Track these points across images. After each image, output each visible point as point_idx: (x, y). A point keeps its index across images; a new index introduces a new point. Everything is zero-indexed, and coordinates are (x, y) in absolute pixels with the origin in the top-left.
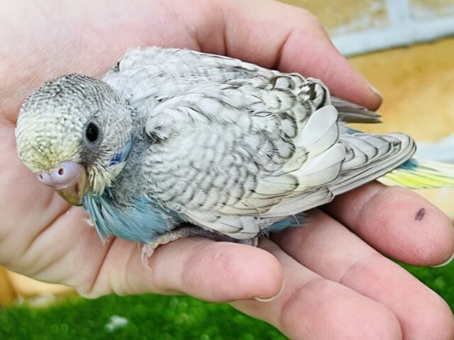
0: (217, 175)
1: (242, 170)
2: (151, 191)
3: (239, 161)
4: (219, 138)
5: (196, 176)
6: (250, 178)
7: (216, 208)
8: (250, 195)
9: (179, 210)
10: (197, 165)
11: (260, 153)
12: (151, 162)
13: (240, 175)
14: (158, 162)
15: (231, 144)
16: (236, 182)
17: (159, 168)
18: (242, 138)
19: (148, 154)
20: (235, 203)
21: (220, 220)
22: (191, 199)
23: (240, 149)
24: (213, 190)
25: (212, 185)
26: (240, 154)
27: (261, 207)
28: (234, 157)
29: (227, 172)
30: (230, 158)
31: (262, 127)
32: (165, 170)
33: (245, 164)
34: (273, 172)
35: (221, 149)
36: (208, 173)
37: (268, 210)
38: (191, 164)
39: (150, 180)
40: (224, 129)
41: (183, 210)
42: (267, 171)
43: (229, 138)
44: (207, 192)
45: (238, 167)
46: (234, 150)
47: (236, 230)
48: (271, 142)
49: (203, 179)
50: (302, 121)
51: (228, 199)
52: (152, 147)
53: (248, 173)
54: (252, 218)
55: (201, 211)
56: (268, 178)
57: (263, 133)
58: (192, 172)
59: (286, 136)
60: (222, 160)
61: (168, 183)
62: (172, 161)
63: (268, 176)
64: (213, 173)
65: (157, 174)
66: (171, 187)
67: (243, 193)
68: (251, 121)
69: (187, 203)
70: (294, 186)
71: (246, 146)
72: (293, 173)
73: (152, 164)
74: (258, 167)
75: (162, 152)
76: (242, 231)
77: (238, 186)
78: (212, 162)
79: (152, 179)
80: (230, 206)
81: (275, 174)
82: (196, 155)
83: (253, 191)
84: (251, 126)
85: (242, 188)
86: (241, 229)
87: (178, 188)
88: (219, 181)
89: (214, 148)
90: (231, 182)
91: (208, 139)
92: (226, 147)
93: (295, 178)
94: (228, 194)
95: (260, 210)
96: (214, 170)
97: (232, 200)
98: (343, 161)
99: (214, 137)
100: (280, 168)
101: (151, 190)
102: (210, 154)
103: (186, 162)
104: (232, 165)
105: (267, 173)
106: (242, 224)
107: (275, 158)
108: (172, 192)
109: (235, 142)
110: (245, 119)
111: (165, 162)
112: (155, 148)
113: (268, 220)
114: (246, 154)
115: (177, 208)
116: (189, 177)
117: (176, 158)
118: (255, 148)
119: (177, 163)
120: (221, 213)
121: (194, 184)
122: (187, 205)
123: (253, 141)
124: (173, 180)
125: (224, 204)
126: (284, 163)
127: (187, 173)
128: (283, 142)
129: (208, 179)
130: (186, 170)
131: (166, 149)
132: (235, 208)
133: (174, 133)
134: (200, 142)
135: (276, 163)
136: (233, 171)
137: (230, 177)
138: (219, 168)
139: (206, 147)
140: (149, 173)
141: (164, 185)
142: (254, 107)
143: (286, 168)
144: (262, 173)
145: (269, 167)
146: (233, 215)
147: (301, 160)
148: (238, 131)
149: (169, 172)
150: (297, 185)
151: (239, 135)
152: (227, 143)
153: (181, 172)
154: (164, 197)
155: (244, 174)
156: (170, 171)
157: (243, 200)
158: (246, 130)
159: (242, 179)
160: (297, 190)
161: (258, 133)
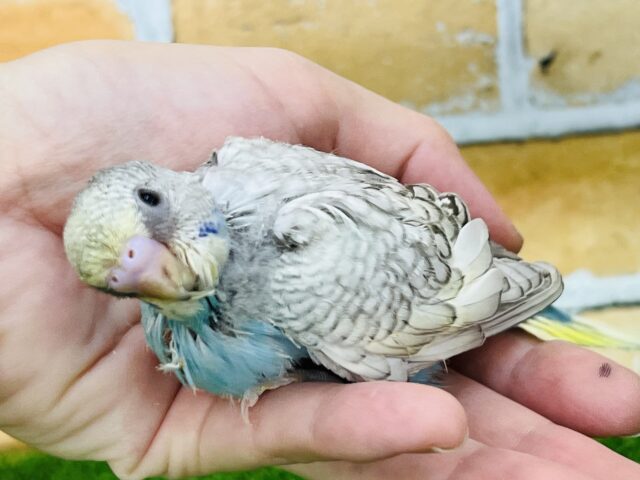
0: (368, 297)
1: (397, 293)
2: (280, 318)
3: (392, 280)
4: (370, 248)
5: (342, 296)
6: (405, 304)
7: (362, 343)
8: (402, 328)
9: (316, 345)
10: (345, 282)
11: (416, 271)
12: (284, 276)
13: (393, 299)
14: (294, 277)
15: (383, 257)
16: (389, 307)
17: (295, 284)
18: (395, 250)
19: (279, 266)
20: (386, 337)
21: (365, 360)
22: (334, 327)
23: (394, 265)
24: (362, 317)
25: (361, 311)
26: (393, 270)
27: (411, 346)
28: (388, 274)
29: (379, 293)
30: (382, 275)
31: (417, 238)
32: (302, 287)
33: (398, 284)
34: (428, 298)
35: (372, 261)
36: (357, 294)
37: (418, 350)
38: (338, 280)
39: (281, 301)
40: (374, 236)
41: (320, 345)
42: (421, 297)
43: (381, 249)
44: (354, 319)
45: (393, 287)
46: (386, 266)
47: (381, 375)
48: (427, 258)
49: (350, 301)
50: (452, 240)
51: (377, 331)
52: (284, 257)
53: (403, 298)
54: (399, 360)
55: (343, 347)
56: (423, 307)
57: (417, 246)
58: (339, 291)
59: (442, 255)
60: (374, 277)
61: (306, 305)
62: (313, 275)
63: (422, 303)
64: (363, 294)
65: (292, 292)
66: (309, 311)
67: (394, 324)
68: (404, 230)
69: (327, 334)
70: (451, 320)
71: (400, 261)
72: (450, 302)
73: (286, 279)
74: (413, 291)
75: (299, 263)
76: (389, 378)
77: (390, 314)
78: (362, 279)
79: (284, 300)
80: (379, 341)
81: (430, 301)
82: (344, 268)
83: (406, 323)
84: (404, 236)
85: (395, 317)
86: (388, 374)
87: (319, 312)
88: (369, 306)
89: (364, 261)
90: (383, 308)
91: (358, 247)
92: (378, 260)
93: (451, 308)
94: (378, 324)
95: (410, 349)
96: (364, 289)
97: (381, 333)
98: (501, 292)
99: (364, 246)
100: (435, 294)
101: (280, 315)
102: (360, 267)
103: (332, 278)
104: (385, 284)
105: (422, 300)
106: (389, 367)
107: (431, 281)
108: (310, 317)
109: (387, 255)
110: (397, 227)
111: (303, 276)
112: (289, 257)
113: (416, 364)
114: (400, 272)
115: (313, 342)
116: (334, 297)
117: (319, 272)
118: (410, 264)
119: (320, 278)
120: (366, 352)
121: (339, 307)
122: (327, 339)
123: (407, 255)
124: (312, 300)
125: (372, 338)
126: (440, 288)
127: (332, 292)
128: (439, 262)
129: (357, 302)
130: (330, 287)
131: (304, 259)
132: (383, 345)
133: (316, 237)
134: (349, 252)
135: (431, 288)
136: (386, 293)
137: (382, 300)
138: (370, 286)
139: (355, 258)
140: (280, 292)
141: (299, 308)
142: (403, 214)
143: (441, 296)
144: (417, 299)
145: (425, 291)
146: (379, 354)
147: (456, 286)
148: (391, 241)
149: (307, 290)
150: (454, 318)
151: (391, 246)
152: (379, 255)
153: (324, 290)
154: (298, 325)
155: (398, 298)
156: (310, 290)
157: (393, 335)
158: (399, 240)
159: (395, 305)
160: (454, 325)
161: (412, 246)
